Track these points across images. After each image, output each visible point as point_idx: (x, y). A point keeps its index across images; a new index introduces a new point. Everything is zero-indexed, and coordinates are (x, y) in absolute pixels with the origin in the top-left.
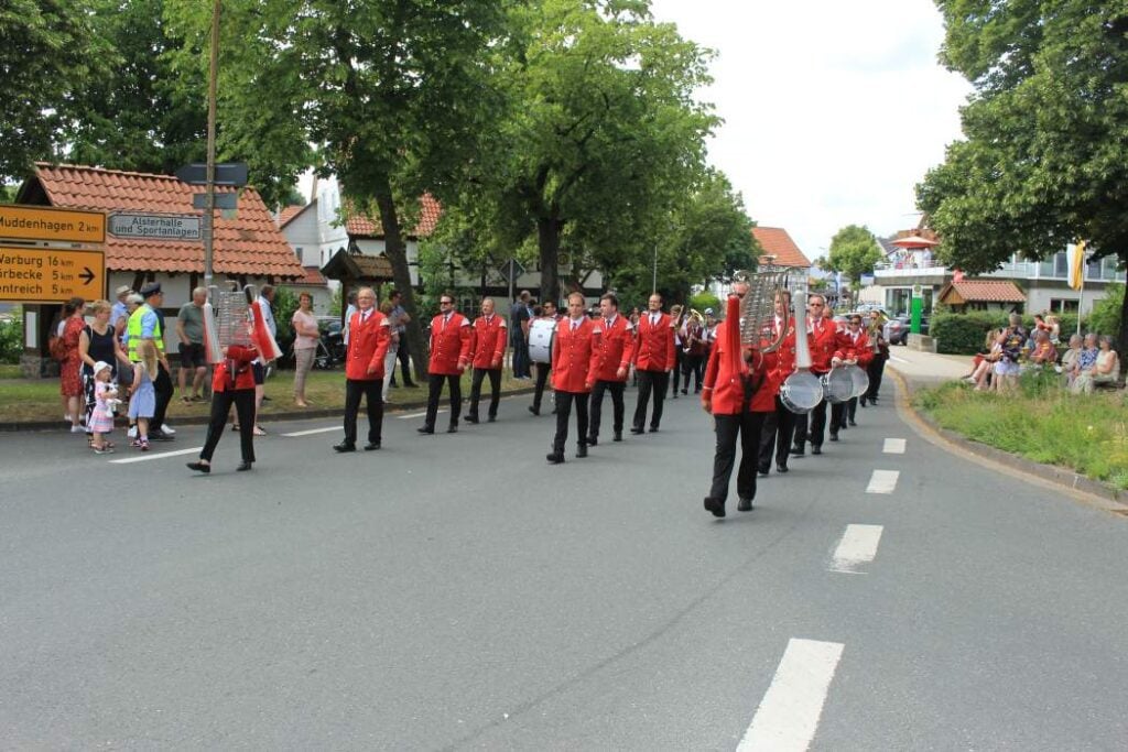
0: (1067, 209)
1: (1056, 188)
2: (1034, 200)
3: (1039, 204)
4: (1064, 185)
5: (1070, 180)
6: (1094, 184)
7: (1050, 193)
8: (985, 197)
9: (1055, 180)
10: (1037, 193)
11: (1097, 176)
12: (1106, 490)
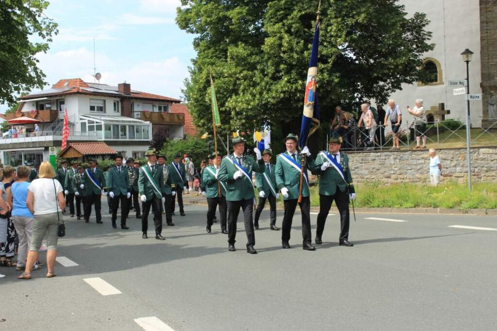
1: (293, 90)
2: (282, 95)
4: (296, 89)
7: (291, 92)
8: (254, 96)
9: (292, 87)
10: (284, 92)
12: (460, 210)
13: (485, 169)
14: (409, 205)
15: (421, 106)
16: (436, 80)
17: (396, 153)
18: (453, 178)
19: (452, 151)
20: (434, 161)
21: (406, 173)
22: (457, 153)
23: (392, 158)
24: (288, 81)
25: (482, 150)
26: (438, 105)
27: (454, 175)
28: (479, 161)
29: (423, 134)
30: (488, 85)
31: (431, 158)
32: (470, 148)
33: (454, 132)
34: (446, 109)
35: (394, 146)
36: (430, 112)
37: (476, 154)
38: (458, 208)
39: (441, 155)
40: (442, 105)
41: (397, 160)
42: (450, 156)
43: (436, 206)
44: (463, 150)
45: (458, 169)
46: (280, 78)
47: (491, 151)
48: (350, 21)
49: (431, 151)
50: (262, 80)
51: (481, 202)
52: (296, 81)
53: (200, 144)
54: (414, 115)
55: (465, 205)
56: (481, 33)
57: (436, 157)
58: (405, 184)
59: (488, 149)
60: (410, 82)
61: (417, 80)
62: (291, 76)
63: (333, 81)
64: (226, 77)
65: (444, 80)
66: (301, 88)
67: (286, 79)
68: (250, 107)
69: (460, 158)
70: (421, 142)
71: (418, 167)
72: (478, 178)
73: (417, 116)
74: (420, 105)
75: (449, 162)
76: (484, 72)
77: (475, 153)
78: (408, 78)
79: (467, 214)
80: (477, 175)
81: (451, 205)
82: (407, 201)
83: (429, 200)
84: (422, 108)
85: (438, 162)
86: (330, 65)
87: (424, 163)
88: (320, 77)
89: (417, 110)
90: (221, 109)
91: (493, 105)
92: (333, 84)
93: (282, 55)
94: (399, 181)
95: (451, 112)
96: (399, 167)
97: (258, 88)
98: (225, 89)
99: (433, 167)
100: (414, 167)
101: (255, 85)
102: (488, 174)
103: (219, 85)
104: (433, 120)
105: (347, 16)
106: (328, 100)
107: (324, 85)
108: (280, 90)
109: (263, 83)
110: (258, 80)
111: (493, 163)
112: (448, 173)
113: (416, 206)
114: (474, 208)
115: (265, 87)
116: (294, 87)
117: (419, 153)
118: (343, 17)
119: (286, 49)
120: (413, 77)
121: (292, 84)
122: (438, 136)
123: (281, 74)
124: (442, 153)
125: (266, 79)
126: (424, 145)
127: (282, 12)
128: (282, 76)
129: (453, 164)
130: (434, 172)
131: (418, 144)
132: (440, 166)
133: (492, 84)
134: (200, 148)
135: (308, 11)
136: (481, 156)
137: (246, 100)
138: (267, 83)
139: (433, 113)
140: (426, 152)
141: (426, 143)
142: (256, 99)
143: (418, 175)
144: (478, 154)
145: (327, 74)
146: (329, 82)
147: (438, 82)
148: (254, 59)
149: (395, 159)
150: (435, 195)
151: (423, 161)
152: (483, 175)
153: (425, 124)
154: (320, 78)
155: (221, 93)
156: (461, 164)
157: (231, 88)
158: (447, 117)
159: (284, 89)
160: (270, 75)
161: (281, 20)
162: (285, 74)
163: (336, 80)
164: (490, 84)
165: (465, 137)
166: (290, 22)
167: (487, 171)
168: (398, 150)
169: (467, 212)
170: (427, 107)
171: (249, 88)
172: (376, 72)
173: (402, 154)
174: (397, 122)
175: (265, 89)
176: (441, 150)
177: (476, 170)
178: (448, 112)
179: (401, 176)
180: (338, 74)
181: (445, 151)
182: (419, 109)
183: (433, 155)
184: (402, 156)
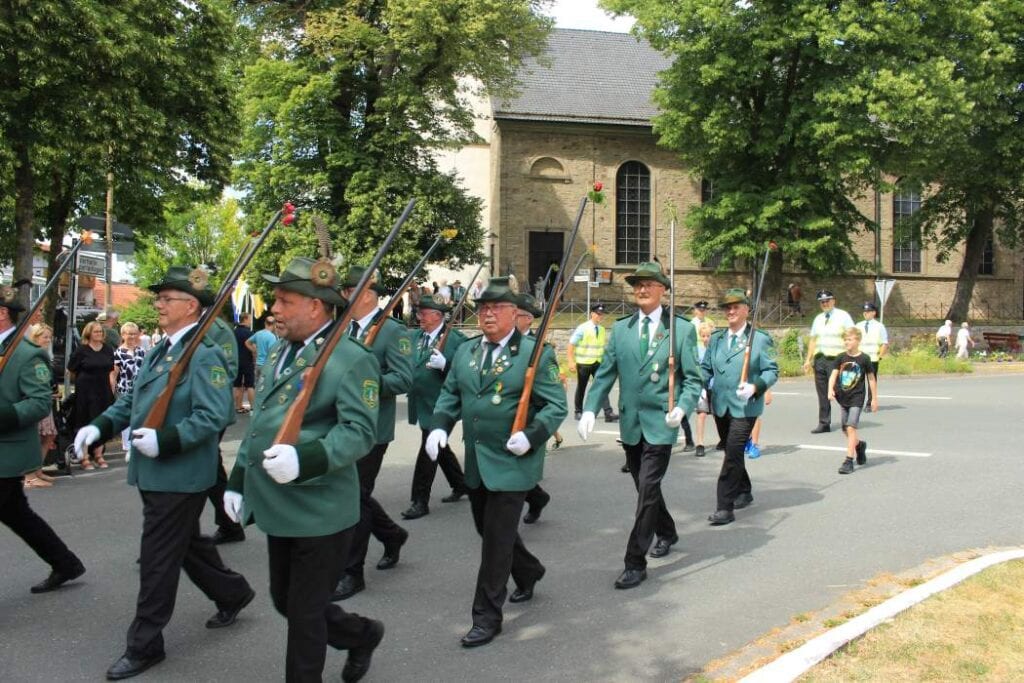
25: (556, 331)
47: (564, 332)
48: (436, 201)
56: (501, 218)
60: (471, 263)
64: (305, 244)
86: (416, 242)
93: (372, 227)
105: (432, 194)
118: (428, 195)
119: (375, 221)
127: (367, 183)
135: (393, 185)
148: (334, 227)
161: (365, 192)
166: (377, 194)
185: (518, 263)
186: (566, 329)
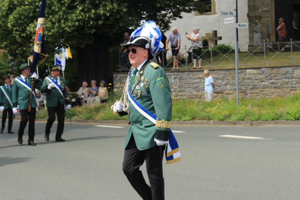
0: (91, 28)
1: (87, 19)
2: (77, 23)
3: (79, 25)
4: (89, 17)
5: (93, 16)
6: (103, 18)
7: (85, 20)
8: (53, 24)
9: (86, 16)
10: (78, 20)
11: (105, 15)
12: (230, 122)
13: (251, 87)
14: (187, 118)
15: (198, 33)
16: (210, 11)
17: (176, 73)
18: (224, 94)
19: (224, 72)
20: (209, 80)
21: (184, 91)
22: (227, 73)
23: (172, 78)
24: (82, 11)
25: (248, 71)
26: (212, 32)
27: (225, 92)
28: (246, 81)
29: (199, 57)
30: (253, 15)
31: (206, 78)
32: (239, 69)
33: (225, 55)
34: (218, 35)
35: (174, 67)
36: (205, 38)
37: (243, 75)
38: (229, 120)
39: (214, 75)
40: (215, 32)
41: (177, 80)
42: (222, 76)
43: (210, 119)
44: (232, 70)
45: (228, 87)
46: (75, 8)
47: (255, 71)
49: (206, 71)
50: (60, 9)
51: (247, 115)
52: (89, 10)
53: (3, 65)
54: (192, 40)
55: (234, 118)
57: (210, 77)
58: (183, 100)
59: (253, 70)
60: (188, 12)
61: (194, 10)
62: (85, 6)
63: (122, 10)
64: (27, 5)
65: (217, 11)
66: (94, 17)
67: (80, 8)
68: (50, 34)
69: (230, 78)
70: (197, 64)
71: (195, 85)
72: (245, 95)
73: (194, 41)
74: (196, 32)
75: (220, 81)
76: (250, 4)
77: (242, 73)
78: (187, 8)
79: (235, 125)
80: (244, 92)
81: (222, 118)
82: (185, 115)
83: (203, 114)
84: (198, 34)
85: (212, 82)
87: (200, 82)
88: (110, 6)
89: (194, 36)
90: (22, 35)
91: (258, 32)
92: (122, 13)
94: (179, 97)
95: (223, 38)
96: (178, 85)
97: (57, 16)
98: (25, 16)
99: (208, 85)
100: (192, 86)
101: (54, 13)
102: (253, 91)
103: (20, 12)
104: (208, 45)
106: (117, 28)
107: (114, 14)
108: (75, 19)
109: (61, 13)
110: (57, 10)
111: (257, 81)
112: (220, 90)
113: (193, 118)
114: (241, 120)
115: (63, 16)
116: (87, 15)
117: (196, 73)
120: (191, 8)
121: (86, 12)
122: (212, 59)
123: (75, 4)
124: (215, 74)
125: (63, 9)
126: (200, 66)
128: (77, 5)
129: (224, 83)
130: (209, 89)
131: (195, 66)
132: (213, 85)
133: (257, 14)
134: (3, 69)
136: (247, 76)
137: (46, 27)
138: (64, 12)
139: (207, 39)
140: (202, 72)
141: (202, 65)
142: (55, 26)
143: (195, 93)
144: (245, 74)
145: (116, 4)
146: (118, 12)
147: (212, 12)
149: (175, 78)
150: (208, 109)
151: (199, 81)
152: (248, 92)
153: (201, 49)
154: (110, 8)
155: (22, 20)
156: (231, 82)
157: (31, 15)
158: (220, 43)
159: (79, 18)
160: (66, 5)
162: (80, 3)
163: (125, 10)
164: (255, 14)
165: (234, 60)
167: (252, 89)
168: (178, 71)
169: (235, 124)
170: (202, 34)
171: (49, 17)
172: (159, 3)
173: (181, 74)
174: (177, 47)
175: (63, 18)
176: (214, 70)
177: (243, 88)
178: (220, 38)
179: (180, 93)
180: (126, 4)
181: (218, 72)
182: (196, 35)
183: (207, 75)
184: (181, 76)
185: (265, 9)
186: (259, 68)
